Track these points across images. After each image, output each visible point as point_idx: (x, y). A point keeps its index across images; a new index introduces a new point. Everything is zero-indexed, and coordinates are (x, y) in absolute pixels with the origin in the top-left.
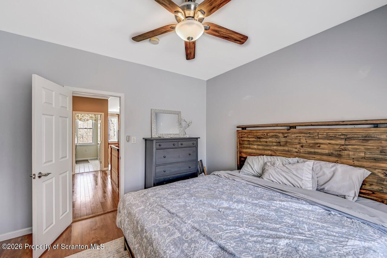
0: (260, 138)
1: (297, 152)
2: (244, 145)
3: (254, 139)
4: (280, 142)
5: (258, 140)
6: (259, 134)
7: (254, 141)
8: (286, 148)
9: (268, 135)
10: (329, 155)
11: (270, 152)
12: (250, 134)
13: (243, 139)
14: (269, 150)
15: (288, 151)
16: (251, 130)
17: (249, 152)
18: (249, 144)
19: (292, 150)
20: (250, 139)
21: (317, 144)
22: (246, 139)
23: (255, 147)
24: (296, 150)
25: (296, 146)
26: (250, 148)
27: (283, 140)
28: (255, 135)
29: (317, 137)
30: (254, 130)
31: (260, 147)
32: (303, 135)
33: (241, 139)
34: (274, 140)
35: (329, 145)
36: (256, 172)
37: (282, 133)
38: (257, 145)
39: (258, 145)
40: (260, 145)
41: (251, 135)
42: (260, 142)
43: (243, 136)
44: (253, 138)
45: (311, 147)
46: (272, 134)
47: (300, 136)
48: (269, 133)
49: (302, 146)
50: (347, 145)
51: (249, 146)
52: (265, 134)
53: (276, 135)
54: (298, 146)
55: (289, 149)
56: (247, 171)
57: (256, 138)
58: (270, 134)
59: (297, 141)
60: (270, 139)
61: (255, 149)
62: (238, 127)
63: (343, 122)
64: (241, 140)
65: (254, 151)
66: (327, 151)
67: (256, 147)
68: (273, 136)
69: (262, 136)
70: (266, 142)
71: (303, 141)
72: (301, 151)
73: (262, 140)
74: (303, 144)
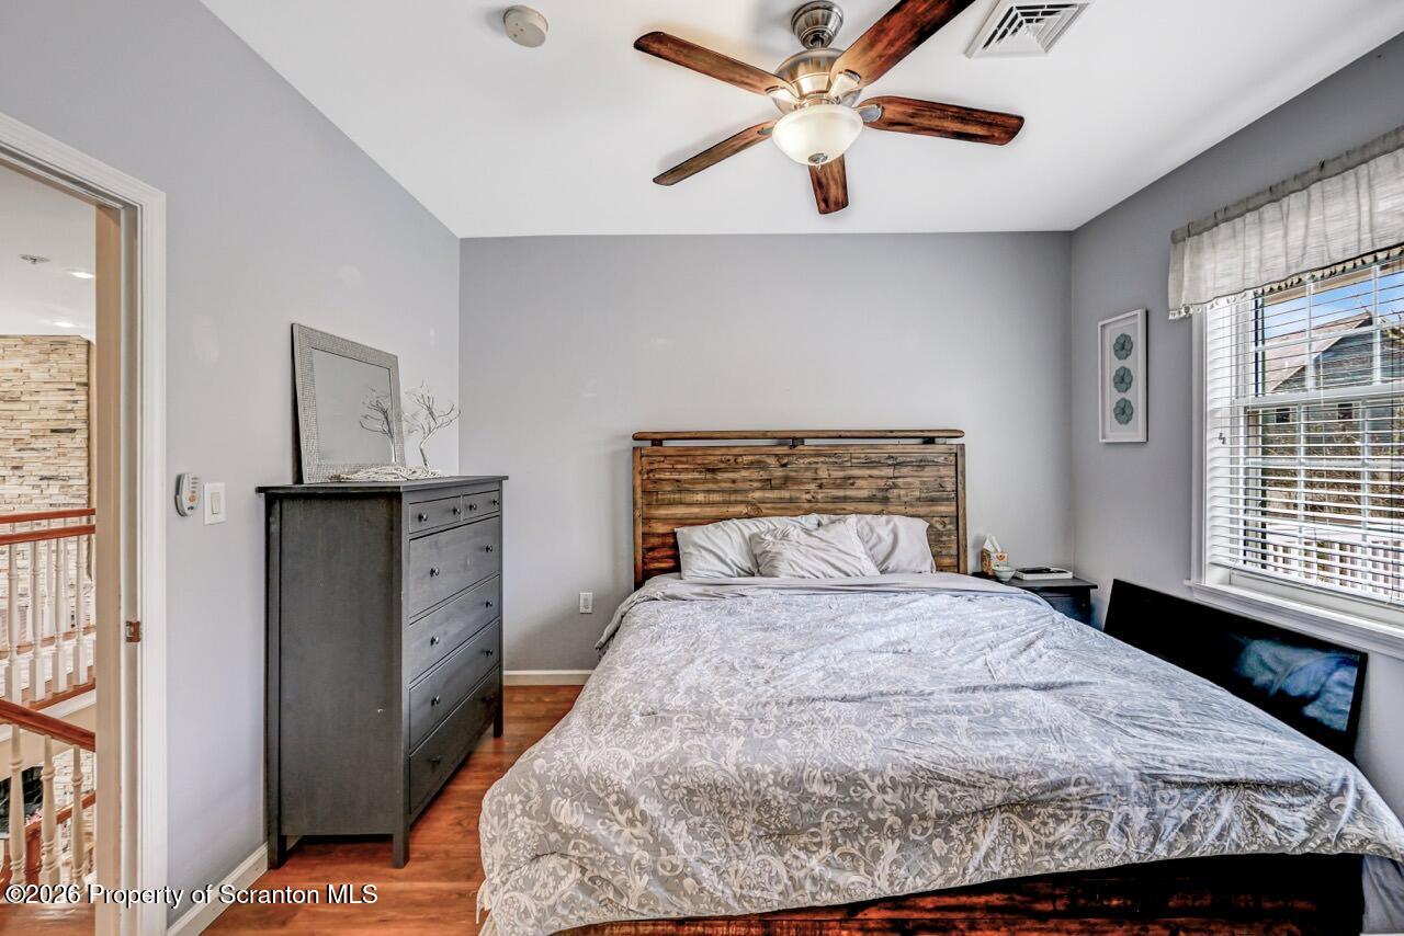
0: (713, 471)
1: (809, 501)
2: (659, 496)
3: (696, 475)
4: (770, 480)
5: (709, 476)
6: (712, 458)
7: (694, 481)
8: (786, 494)
9: (740, 460)
10: (870, 499)
11: (743, 509)
12: (684, 459)
13: (657, 476)
14: (742, 502)
15: (791, 500)
16: (688, 449)
17: (678, 516)
18: (680, 491)
19: (799, 498)
20: (683, 476)
21: (850, 478)
22: (667, 475)
23: (700, 497)
24: (808, 497)
25: (807, 487)
26: (680, 503)
27: (779, 473)
28: (699, 462)
29: (849, 464)
30: (696, 448)
31: (716, 497)
32: (822, 459)
33: (651, 475)
34: (755, 474)
35: (870, 480)
36: (735, 568)
37: (776, 455)
38: (704, 491)
39: (708, 491)
40: (714, 491)
41: (687, 463)
42: (716, 481)
43: (656, 466)
44: (694, 470)
45: (839, 487)
46: (750, 458)
47: (816, 463)
48: (741, 455)
49: (820, 486)
50: (896, 478)
51: (677, 496)
52: (731, 457)
53: (759, 462)
54: (812, 486)
55: (793, 494)
56: (708, 570)
57: (701, 472)
58: (745, 458)
59: (809, 474)
60: (744, 473)
61: (700, 504)
62: (635, 438)
63: (891, 431)
64: (648, 479)
65: (695, 510)
66: (865, 493)
67: (703, 499)
68: (752, 463)
69: (723, 466)
70: (734, 481)
71: (823, 474)
72: (819, 497)
73: (720, 476)
74: (824, 481)
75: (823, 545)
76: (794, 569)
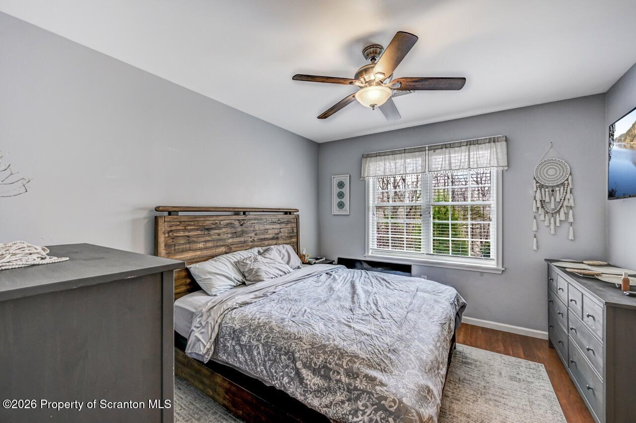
0: (208, 229)
1: (252, 242)
2: (176, 247)
3: (199, 232)
4: (236, 233)
5: (206, 232)
6: (208, 222)
7: (198, 236)
8: (242, 239)
9: (222, 223)
10: (273, 239)
11: (223, 249)
12: (192, 223)
13: (175, 234)
14: (222, 246)
15: (245, 242)
16: (195, 217)
17: (188, 258)
18: (189, 243)
19: (247, 241)
20: (191, 234)
21: (266, 229)
22: (182, 234)
23: (201, 245)
24: (251, 239)
25: (251, 235)
26: (190, 250)
27: (239, 229)
28: (201, 225)
29: (266, 223)
30: (200, 217)
31: (210, 244)
32: (256, 221)
33: (171, 234)
34: (229, 230)
35: (273, 230)
36: (236, 281)
37: (239, 220)
38: (204, 241)
39: (206, 241)
40: (209, 241)
41: (192, 225)
42: (209, 235)
43: (174, 228)
44: (197, 230)
45: (263, 234)
46: (227, 222)
47: (255, 223)
48: (223, 220)
49: (256, 234)
50: (281, 229)
51: (188, 246)
52: (217, 221)
53: (231, 224)
54: (253, 235)
55: (245, 239)
56: (224, 286)
57: (202, 230)
58: (224, 222)
59: (252, 229)
60: (224, 230)
61: (201, 249)
62: (157, 209)
63: (279, 209)
64: (168, 236)
65: (199, 253)
66: (271, 236)
67: (203, 246)
68: (228, 224)
69: (213, 226)
70: (219, 235)
71: (257, 227)
72: (255, 239)
73: (212, 232)
74: (257, 232)
75: (272, 261)
76: (268, 275)
